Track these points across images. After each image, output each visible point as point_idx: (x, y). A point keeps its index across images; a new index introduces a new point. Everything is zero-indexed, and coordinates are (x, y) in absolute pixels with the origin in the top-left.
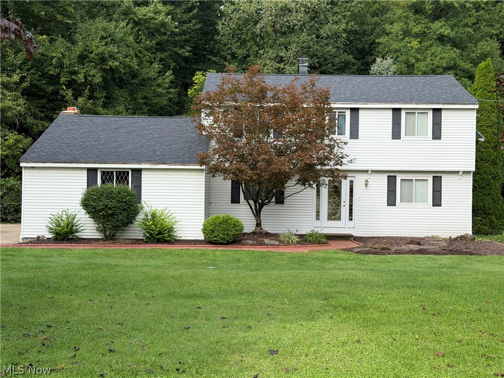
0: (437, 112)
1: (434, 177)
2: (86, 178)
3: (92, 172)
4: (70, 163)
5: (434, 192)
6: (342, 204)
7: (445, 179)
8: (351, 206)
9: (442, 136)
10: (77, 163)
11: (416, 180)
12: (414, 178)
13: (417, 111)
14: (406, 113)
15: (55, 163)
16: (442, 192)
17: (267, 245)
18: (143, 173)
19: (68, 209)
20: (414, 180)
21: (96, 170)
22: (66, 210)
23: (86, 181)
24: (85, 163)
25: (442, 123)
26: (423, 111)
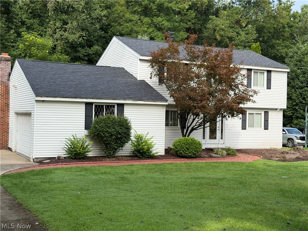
0: (269, 72)
1: (265, 112)
2: (84, 110)
3: (88, 105)
4: (75, 98)
5: (265, 121)
6: (217, 128)
7: (270, 113)
8: (222, 130)
9: (271, 87)
10: (80, 98)
11: (256, 114)
12: (255, 112)
13: (259, 71)
14: (254, 72)
15: (63, 98)
16: (269, 121)
17: (214, 157)
18: (125, 107)
19: (76, 134)
20: (255, 114)
21: (91, 104)
22: (74, 135)
23: (84, 113)
24: (86, 98)
25: (272, 79)
26: (262, 72)
